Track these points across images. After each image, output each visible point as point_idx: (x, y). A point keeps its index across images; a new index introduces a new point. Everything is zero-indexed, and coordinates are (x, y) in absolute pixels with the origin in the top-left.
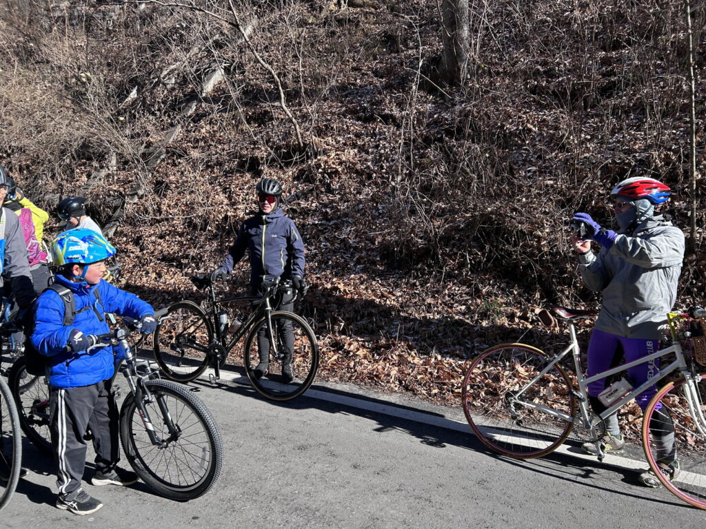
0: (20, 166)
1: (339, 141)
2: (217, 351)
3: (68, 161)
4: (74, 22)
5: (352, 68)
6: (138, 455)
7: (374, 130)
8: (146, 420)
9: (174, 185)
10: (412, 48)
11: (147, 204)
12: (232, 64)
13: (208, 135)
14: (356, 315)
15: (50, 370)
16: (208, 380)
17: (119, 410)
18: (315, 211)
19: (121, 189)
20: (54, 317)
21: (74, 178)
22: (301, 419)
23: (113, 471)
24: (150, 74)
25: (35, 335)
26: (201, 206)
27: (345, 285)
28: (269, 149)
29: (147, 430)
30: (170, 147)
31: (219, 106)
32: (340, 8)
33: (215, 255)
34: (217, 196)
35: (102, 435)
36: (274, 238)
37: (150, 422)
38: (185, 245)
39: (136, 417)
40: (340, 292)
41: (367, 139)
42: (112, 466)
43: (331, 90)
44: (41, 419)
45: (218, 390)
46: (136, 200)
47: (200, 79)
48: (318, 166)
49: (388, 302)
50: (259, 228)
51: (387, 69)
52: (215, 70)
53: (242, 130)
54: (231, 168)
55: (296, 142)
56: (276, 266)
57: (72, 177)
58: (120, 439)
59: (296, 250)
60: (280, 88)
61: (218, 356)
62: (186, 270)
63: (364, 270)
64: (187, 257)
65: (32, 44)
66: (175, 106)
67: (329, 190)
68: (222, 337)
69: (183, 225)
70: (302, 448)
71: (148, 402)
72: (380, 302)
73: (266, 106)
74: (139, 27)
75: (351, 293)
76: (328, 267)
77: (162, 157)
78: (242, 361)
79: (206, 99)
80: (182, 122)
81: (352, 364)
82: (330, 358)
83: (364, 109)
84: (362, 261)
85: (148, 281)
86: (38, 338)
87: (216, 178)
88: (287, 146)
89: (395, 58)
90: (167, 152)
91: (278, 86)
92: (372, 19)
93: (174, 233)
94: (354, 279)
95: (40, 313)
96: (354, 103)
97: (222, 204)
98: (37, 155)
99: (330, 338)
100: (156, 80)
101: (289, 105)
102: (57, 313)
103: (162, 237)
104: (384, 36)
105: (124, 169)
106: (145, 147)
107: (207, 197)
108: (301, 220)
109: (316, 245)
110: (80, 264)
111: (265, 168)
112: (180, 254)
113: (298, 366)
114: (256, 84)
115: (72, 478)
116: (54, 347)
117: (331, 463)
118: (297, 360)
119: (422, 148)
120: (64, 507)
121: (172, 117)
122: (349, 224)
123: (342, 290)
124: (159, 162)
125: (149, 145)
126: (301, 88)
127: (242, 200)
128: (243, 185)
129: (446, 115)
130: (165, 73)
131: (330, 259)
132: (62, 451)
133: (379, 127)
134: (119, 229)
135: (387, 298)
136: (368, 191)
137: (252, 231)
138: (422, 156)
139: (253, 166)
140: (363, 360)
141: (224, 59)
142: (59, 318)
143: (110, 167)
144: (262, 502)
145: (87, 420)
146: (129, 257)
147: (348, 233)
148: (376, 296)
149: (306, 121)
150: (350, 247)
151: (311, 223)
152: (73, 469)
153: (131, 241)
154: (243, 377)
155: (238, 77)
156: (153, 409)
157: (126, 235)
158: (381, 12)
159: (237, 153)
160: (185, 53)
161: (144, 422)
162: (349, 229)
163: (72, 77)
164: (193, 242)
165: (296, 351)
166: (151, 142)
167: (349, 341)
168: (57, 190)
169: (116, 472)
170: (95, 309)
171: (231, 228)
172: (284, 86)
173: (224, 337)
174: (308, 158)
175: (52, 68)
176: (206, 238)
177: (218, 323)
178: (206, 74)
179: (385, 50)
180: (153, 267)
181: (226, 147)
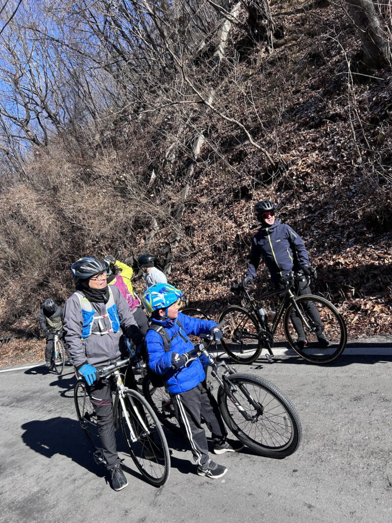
0: (105, 246)
1: (302, 150)
2: (265, 336)
3: (130, 234)
4: (106, 145)
5: (293, 92)
6: (239, 429)
7: (326, 130)
8: (237, 404)
9: (197, 226)
10: (335, 56)
11: (185, 245)
12: (207, 129)
13: (207, 184)
14: (362, 280)
15: (166, 383)
16: (266, 358)
17: (216, 399)
18: (300, 209)
19: (166, 240)
20: (158, 348)
21: (137, 243)
22: (347, 374)
23: (226, 443)
24: (159, 158)
25: (150, 363)
26: (219, 234)
27: (344, 258)
28: (251, 177)
29: (240, 411)
30: (186, 202)
31: (208, 161)
32: (269, 53)
33: (239, 265)
34: (227, 224)
35: (211, 419)
36: (279, 242)
37: (240, 405)
38: (217, 264)
39: (229, 402)
40: (342, 265)
41: (322, 140)
42: (224, 439)
43: (283, 116)
44: (169, 414)
45: (275, 364)
46: (177, 244)
47: (190, 148)
48: (292, 175)
49: (386, 262)
50: (265, 238)
51: (320, 81)
52: (197, 138)
53: (229, 171)
54: (230, 201)
55: (270, 164)
56: (287, 263)
57: (136, 244)
58: (223, 420)
59: (297, 245)
60: (246, 131)
61: (267, 340)
62: (223, 281)
63: (356, 242)
64: (221, 272)
65: (88, 170)
66: (181, 173)
67: (306, 189)
68: (264, 324)
69: (211, 251)
70: (357, 399)
71: (234, 391)
72: (379, 263)
73: (240, 147)
74: (142, 130)
75: (352, 263)
76: (325, 249)
77: (184, 210)
78: (284, 337)
79: (198, 160)
80: (188, 182)
81: (373, 320)
82: (353, 319)
83: (313, 119)
84: (352, 235)
85: (201, 296)
86: (153, 364)
87: (222, 211)
88: (264, 170)
89: (324, 69)
90: (186, 206)
91: (244, 130)
92: (296, 49)
93: (207, 258)
94: (351, 252)
95: (150, 347)
96: (303, 117)
97: (232, 228)
98: (113, 236)
99: (346, 303)
100: (164, 160)
101: (255, 140)
102: (159, 344)
103: (201, 263)
104: (310, 57)
105: (163, 227)
106: (172, 208)
107: (221, 227)
108: (292, 220)
109: (310, 235)
110: (162, 309)
111: (254, 192)
112: (216, 271)
113: (329, 332)
114: (228, 136)
115: (202, 453)
116: (164, 368)
117: (386, 407)
118: (326, 327)
119: (372, 129)
120: (203, 474)
121: (181, 181)
122: (331, 210)
123: (343, 263)
124: (182, 214)
125: (173, 205)
126: (260, 124)
127: (245, 220)
128: (241, 209)
129: (382, 95)
130: (167, 153)
131: (325, 242)
132: (190, 436)
133: (329, 126)
134: (173, 267)
135: (384, 259)
136: (338, 179)
137: (261, 243)
138: (374, 135)
139: (245, 194)
140: (381, 314)
141: (201, 127)
142: (161, 348)
143: (155, 229)
144: (341, 451)
145: (199, 412)
146: (185, 283)
147: (332, 217)
148: (374, 259)
149: (272, 146)
150: (338, 227)
151: (300, 219)
152: (201, 447)
153: (183, 273)
154: (290, 350)
155: (215, 135)
156: (239, 395)
157: (178, 270)
158: (301, 41)
159: (230, 189)
160: (175, 135)
161: (236, 406)
162: (332, 213)
163: (116, 180)
164: (222, 261)
165: (323, 321)
166: (174, 203)
167: (363, 303)
168: (130, 254)
169: (228, 443)
170: (181, 335)
171: (243, 242)
172: (248, 127)
173: (267, 325)
174: (282, 172)
175: (103, 179)
176: (229, 255)
177: (259, 316)
178: (193, 143)
179: (313, 67)
180: (202, 286)
181: (222, 187)
